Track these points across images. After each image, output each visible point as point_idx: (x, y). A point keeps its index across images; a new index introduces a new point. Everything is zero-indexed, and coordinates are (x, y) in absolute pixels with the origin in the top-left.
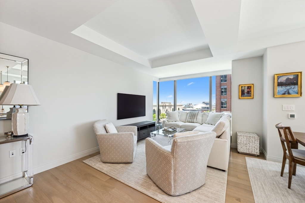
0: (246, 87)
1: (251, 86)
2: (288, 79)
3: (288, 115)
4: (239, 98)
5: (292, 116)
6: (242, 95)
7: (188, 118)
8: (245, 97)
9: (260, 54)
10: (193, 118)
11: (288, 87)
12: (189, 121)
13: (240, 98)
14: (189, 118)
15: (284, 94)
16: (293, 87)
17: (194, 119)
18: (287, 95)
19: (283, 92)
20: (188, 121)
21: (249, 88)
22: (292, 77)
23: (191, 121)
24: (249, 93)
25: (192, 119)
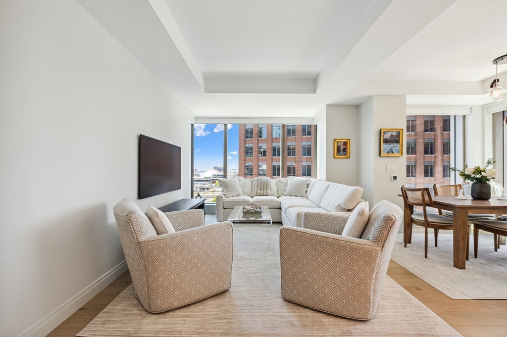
0: (342, 143)
1: (347, 142)
2: (392, 135)
3: (391, 176)
4: (334, 157)
5: (395, 178)
6: (337, 153)
7: (257, 189)
8: (341, 155)
9: (357, 102)
10: (265, 189)
11: (392, 145)
12: (260, 193)
13: (336, 157)
14: (259, 188)
15: (388, 153)
16: (395, 145)
17: (267, 189)
18: (390, 154)
19: (387, 151)
20: (257, 193)
21: (345, 144)
22: (395, 134)
23: (263, 193)
24: (345, 150)
25: (263, 189)
